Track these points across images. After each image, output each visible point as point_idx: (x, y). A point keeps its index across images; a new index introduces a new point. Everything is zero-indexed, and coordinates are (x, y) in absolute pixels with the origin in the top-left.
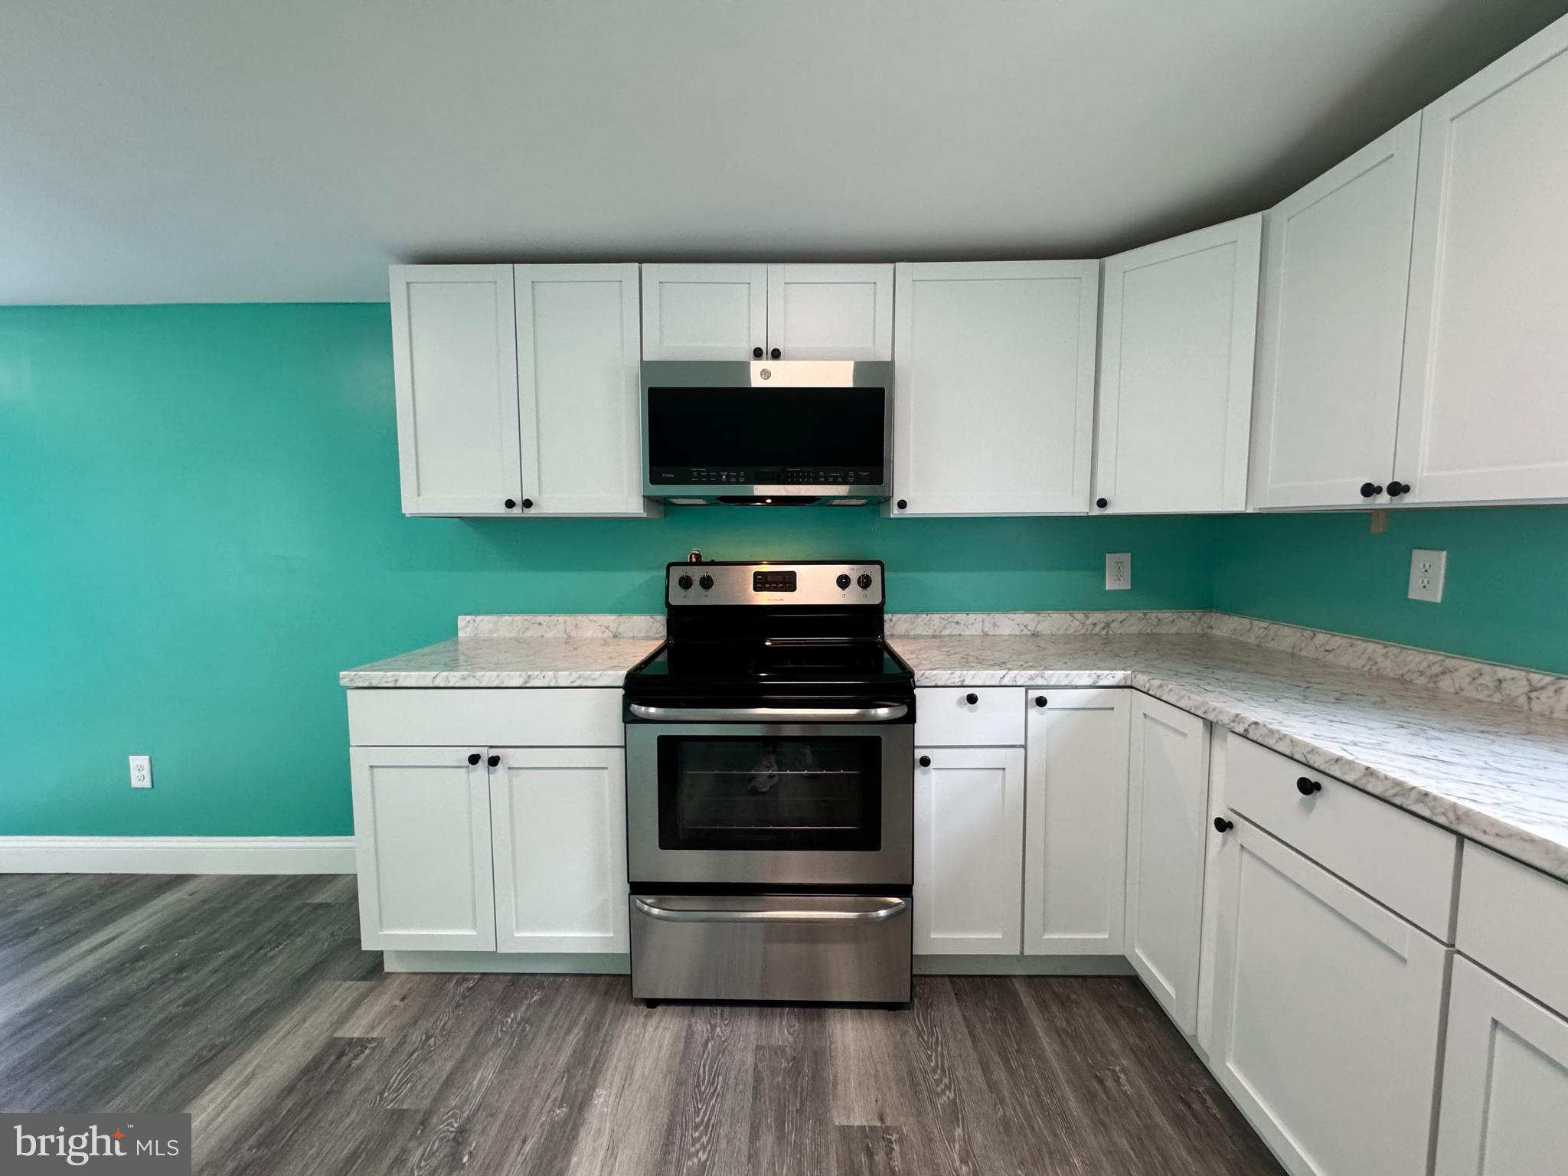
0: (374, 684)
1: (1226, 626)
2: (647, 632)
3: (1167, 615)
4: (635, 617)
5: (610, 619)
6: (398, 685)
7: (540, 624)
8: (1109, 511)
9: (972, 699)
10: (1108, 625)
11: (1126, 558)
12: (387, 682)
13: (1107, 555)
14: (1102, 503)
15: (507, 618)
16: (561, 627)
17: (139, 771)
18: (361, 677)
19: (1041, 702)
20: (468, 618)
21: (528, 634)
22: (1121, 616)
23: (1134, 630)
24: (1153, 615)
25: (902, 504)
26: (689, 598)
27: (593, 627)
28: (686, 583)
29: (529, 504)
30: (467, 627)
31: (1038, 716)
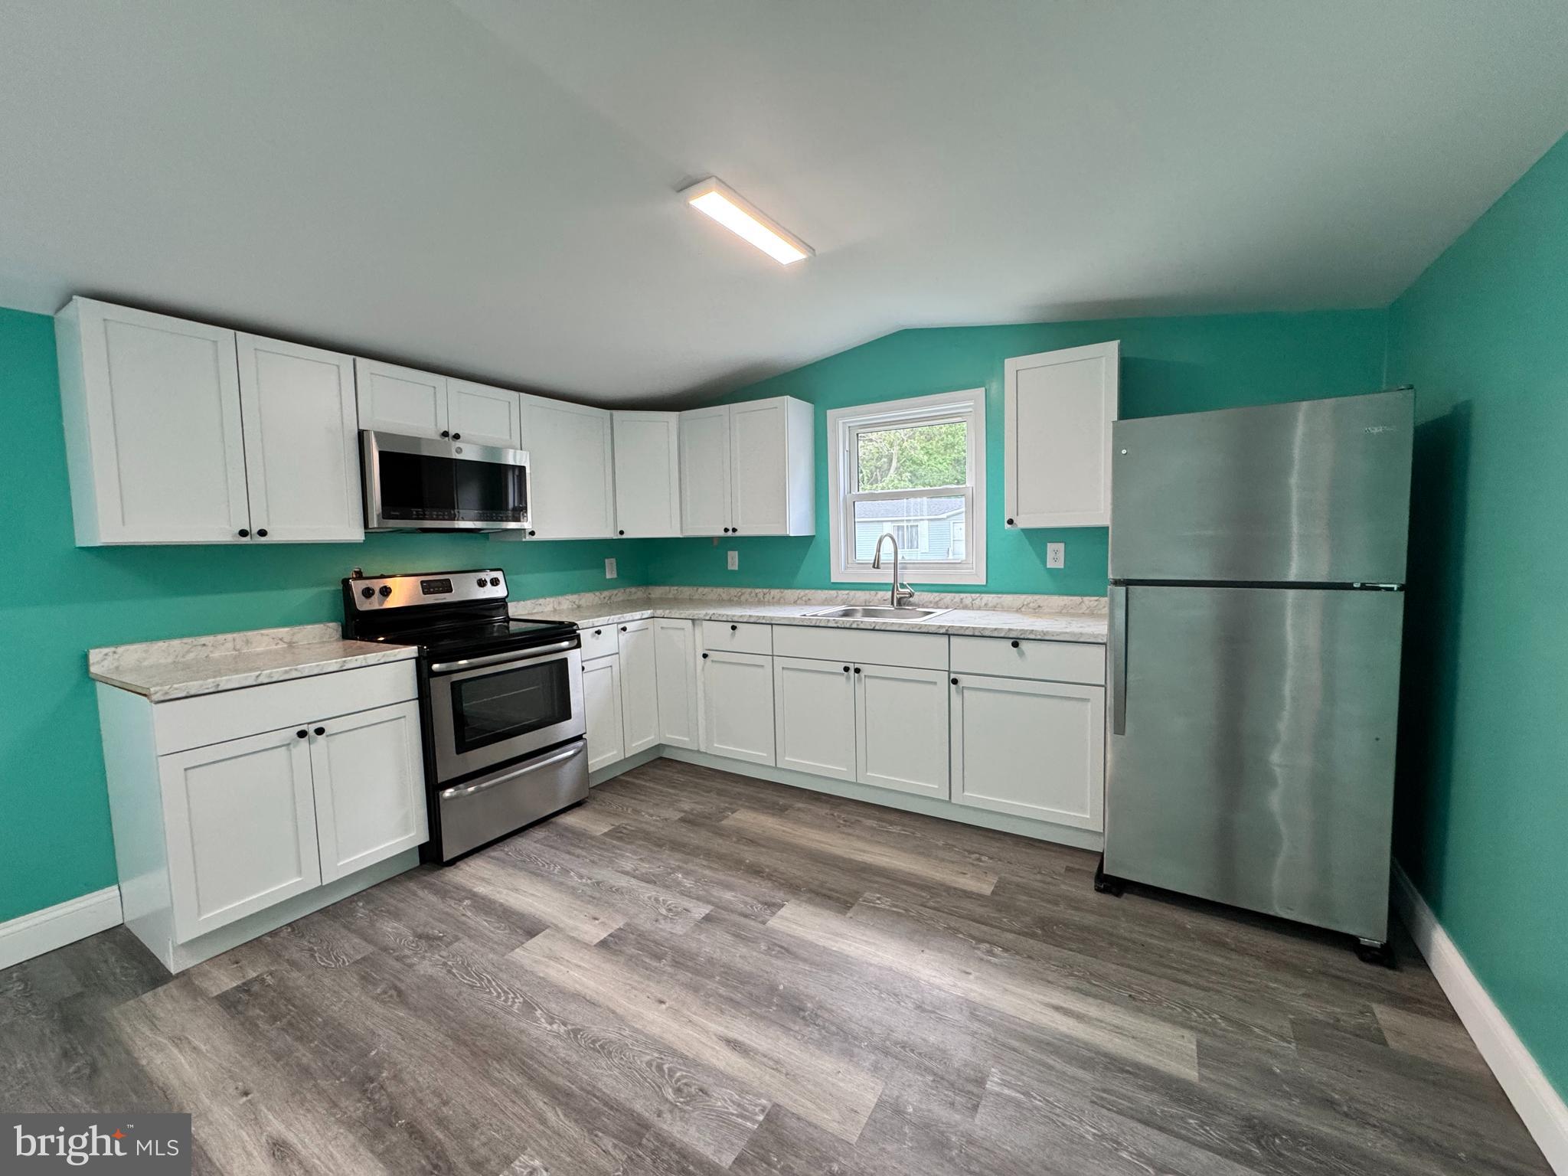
0: (193, 692)
2: (321, 637)
3: (633, 590)
4: (310, 627)
5: (283, 632)
6: (220, 689)
7: (204, 645)
8: (624, 536)
9: (599, 632)
10: (610, 598)
11: (614, 560)
12: (208, 689)
13: (606, 560)
14: (622, 533)
15: (161, 644)
16: (230, 645)
18: (176, 689)
19: (624, 629)
20: (105, 650)
21: (191, 656)
22: (615, 592)
23: (621, 598)
24: (628, 590)
25: (532, 533)
26: (374, 604)
27: (265, 641)
28: (368, 593)
29: (262, 533)
30: (101, 661)
31: (623, 636)
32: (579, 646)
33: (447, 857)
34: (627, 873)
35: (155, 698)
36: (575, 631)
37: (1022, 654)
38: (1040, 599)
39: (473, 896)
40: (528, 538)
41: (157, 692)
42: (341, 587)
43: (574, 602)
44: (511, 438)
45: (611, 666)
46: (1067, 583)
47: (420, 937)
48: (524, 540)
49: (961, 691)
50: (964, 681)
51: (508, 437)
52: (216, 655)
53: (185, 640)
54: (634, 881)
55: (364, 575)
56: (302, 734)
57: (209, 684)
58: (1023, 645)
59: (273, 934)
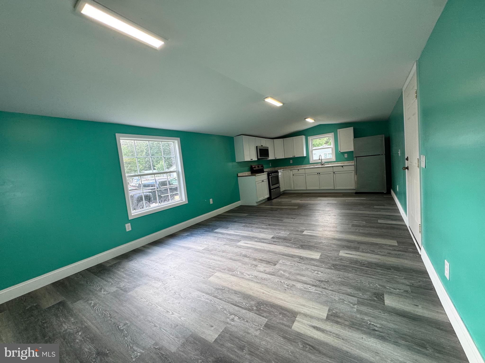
9: (279, 172)
14: (276, 158)
19: (281, 172)
27: (247, 173)
28: (254, 167)
30: (239, 175)
33: (272, 198)
37: (343, 168)
38: (344, 162)
40: (268, 159)
44: (267, 145)
45: (281, 177)
46: (348, 159)
49: (335, 174)
50: (335, 173)
53: (243, 173)
56: (262, 181)
58: (343, 167)
59: (262, 203)
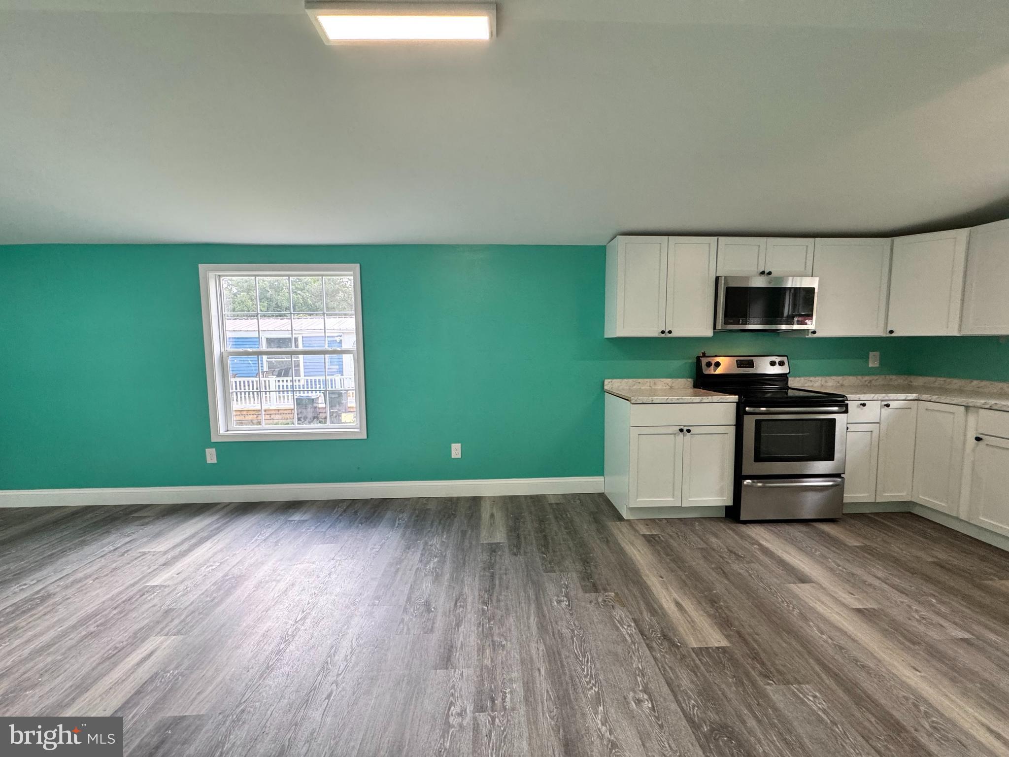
0: (644, 402)
1: (919, 381)
2: (684, 385)
3: (894, 377)
4: (680, 380)
5: (668, 381)
6: (654, 402)
8: (893, 335)
9: (864, 405)
10: (870, 381)
11: (877, 354)
12: (650, 401)
13: (871, 353)
14: (891, 332)
15: (625, 380)
16: (648, 384)
17: (456, 450)
19: (888, 406)
20: (609, 380)
22: (876, 377)
23: (882, 383)
24: (888, 377)
25: (814, 332)
26: (711, 371)
27: (662, 384)
28: (709, 364)
29: (670, 332)
30: (608, 384)
31: (885, 411)
32: (846, 412)
33: (742, 518)
34: (879, 578)
35: (633, 402)
36: (843, 401)
39: (760, 545)
40: (810, 336)
41: (633, 399)
42: (695, 361)
43: (838, 382)
44: (805, 269)
45: (872, 431)
47: (731, 552)
48: (807, 337)
51: (803, 269)
52: (643, 388)
53: (634, 380)
54: (886, 586)
55: (706, 355)
56: (681, 430)
57: (649, 399)
59: (660, 520)
